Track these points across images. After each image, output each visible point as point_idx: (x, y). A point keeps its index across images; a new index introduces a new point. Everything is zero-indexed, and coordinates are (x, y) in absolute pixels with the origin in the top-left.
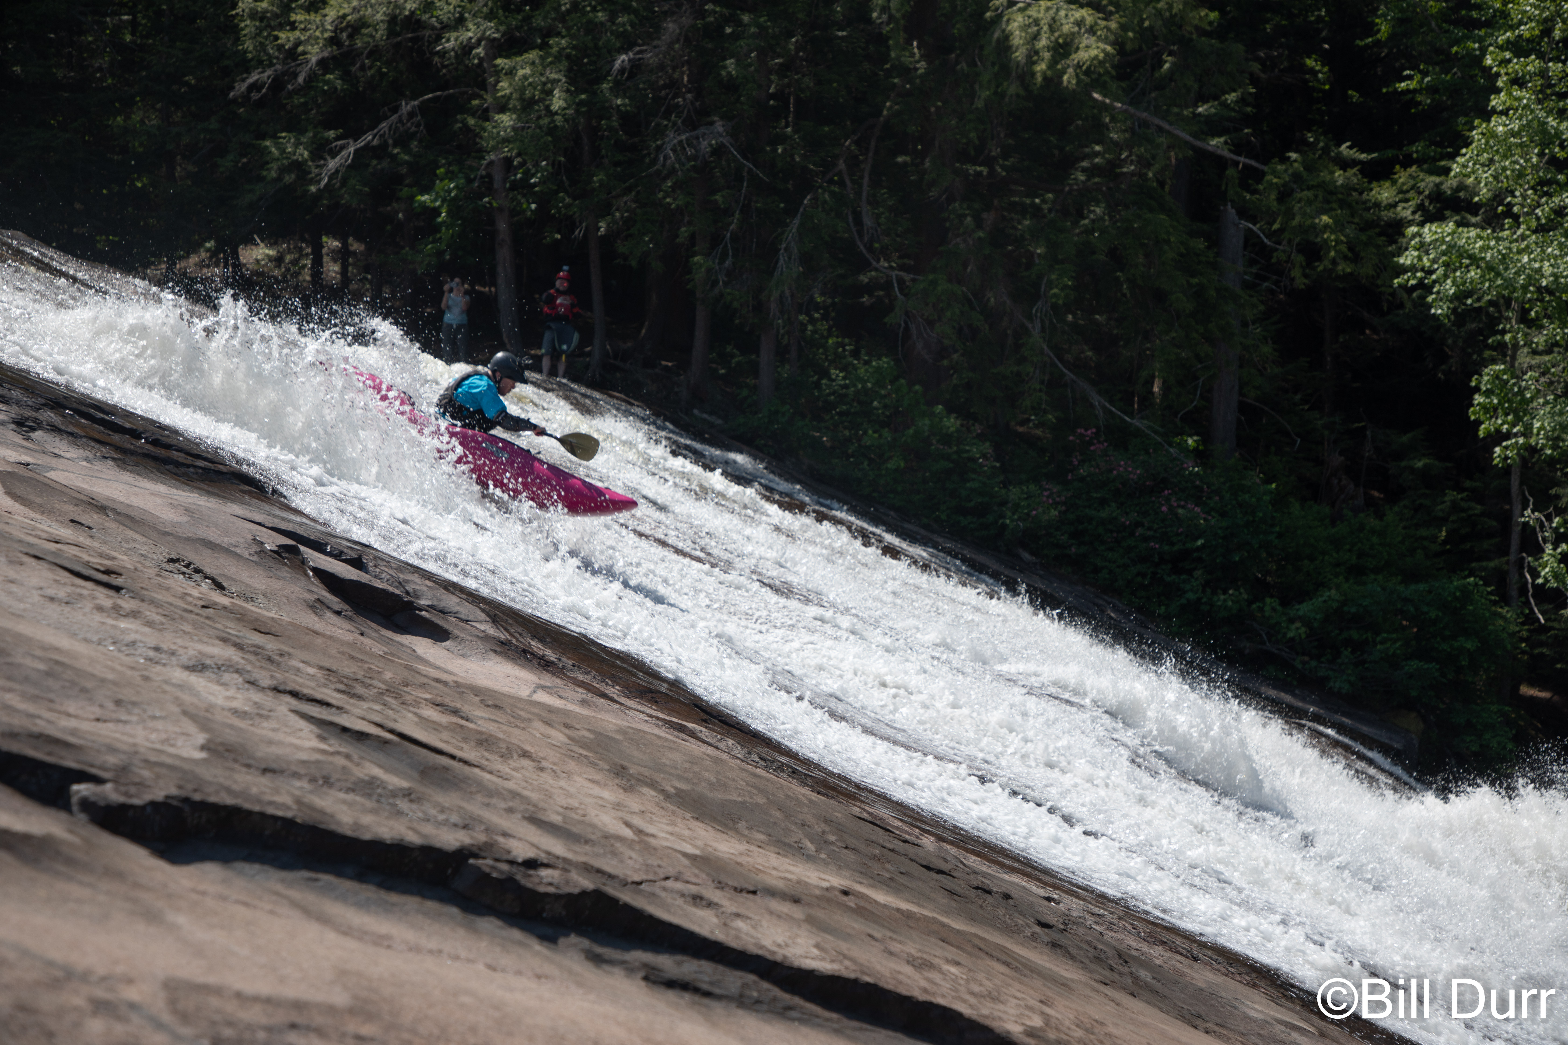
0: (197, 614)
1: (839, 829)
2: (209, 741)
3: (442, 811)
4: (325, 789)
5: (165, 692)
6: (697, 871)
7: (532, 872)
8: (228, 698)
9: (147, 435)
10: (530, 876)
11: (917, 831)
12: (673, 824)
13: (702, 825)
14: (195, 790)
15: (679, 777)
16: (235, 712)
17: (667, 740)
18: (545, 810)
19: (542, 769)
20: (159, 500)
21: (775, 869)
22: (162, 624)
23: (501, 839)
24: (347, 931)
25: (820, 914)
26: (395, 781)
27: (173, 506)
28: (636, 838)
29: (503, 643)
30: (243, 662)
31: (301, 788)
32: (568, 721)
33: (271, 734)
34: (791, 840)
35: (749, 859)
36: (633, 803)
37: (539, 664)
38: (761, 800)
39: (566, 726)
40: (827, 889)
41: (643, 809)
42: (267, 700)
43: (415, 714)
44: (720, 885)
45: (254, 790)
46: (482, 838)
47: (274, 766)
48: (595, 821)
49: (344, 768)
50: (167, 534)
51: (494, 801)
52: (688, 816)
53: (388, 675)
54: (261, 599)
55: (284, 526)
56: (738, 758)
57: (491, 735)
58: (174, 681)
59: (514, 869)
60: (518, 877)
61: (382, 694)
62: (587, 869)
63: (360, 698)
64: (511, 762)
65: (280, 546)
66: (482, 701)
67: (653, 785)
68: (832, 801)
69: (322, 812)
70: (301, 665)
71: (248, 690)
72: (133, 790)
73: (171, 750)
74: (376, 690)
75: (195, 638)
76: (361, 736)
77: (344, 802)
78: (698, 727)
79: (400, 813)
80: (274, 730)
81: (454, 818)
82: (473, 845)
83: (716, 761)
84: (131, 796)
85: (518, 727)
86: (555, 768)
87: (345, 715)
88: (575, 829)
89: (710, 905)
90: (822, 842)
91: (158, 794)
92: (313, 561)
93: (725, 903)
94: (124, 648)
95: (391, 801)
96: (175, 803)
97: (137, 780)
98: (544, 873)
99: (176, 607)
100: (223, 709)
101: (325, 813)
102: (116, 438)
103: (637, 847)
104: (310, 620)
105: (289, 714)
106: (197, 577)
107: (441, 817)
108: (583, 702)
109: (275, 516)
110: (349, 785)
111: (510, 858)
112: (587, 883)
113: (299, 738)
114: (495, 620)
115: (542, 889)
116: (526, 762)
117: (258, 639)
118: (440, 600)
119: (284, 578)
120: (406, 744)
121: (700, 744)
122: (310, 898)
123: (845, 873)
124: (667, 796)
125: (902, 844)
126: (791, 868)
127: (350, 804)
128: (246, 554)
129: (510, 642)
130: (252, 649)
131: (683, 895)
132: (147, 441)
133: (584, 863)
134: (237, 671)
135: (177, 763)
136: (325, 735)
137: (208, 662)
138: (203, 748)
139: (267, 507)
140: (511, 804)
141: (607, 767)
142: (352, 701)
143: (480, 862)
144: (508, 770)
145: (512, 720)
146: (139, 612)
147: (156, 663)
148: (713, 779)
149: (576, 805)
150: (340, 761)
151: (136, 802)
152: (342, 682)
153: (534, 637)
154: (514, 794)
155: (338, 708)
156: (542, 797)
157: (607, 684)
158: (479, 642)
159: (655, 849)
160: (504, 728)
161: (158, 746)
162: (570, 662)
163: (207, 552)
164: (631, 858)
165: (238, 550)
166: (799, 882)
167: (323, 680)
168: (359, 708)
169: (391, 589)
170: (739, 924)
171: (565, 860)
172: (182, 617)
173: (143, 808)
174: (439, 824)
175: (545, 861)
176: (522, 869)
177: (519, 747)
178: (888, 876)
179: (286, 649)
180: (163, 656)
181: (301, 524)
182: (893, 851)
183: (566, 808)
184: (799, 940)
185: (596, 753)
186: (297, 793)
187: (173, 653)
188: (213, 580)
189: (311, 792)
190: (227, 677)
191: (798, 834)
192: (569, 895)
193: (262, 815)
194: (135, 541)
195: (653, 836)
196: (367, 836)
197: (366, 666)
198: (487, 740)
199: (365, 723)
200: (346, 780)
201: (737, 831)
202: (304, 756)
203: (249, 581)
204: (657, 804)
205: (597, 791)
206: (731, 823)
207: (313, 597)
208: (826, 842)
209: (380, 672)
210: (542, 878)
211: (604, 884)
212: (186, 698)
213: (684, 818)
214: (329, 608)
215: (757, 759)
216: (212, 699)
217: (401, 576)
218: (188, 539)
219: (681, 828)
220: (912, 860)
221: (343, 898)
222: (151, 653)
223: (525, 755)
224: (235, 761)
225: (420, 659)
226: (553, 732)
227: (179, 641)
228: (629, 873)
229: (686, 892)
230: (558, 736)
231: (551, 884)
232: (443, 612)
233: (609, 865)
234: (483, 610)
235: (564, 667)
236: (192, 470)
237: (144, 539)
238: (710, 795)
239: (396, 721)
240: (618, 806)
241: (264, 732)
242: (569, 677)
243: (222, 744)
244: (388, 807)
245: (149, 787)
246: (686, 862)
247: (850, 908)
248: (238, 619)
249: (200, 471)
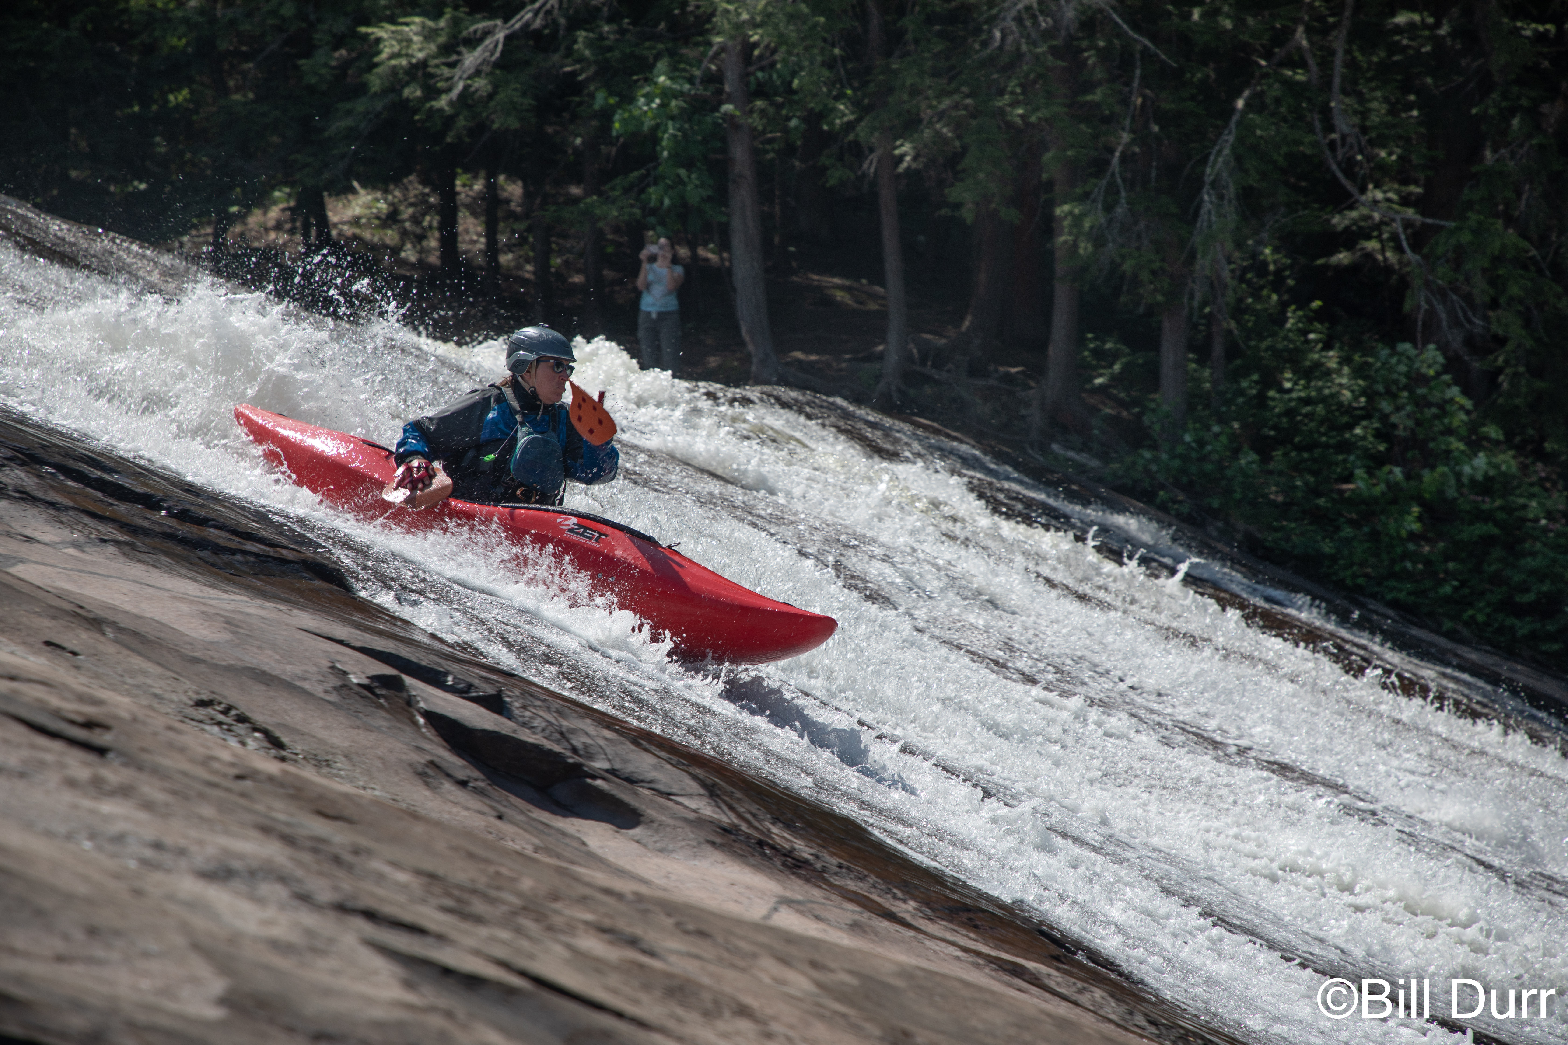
0: (226, 789)
2: (232, 990)
5: (166, 914)
8: (264, 922)
9: (173, 503)
16: (274, 944)
17: (989, 990)
19: (766, 1035)
20: (184, 608)
22: (167, 805)
27: (207, 616)
29: (727, 831)
30: (292, 864)
33: (329, 980)
37: (785, 864)
39: (815, 964)
42: (327, 925)
43: (567, 945)
49: (441, 1032)
50: (196, 661)
53: (526, 884)
54: (339, 764)
55: (380, 644)
56: (1106, 1018)
57: (689, 980)
58: (182, 896)
61: (514, 913)
63: (478, 919)
64: (718, 1024)
65: (372, 678)
66: (678, 924)
70: (388, 869)
71: (296, 908)
73: (172, 1006)
74: (504, 907)
75: (220, 828)
78: (1043, 969)
80: (335, 972)
85: (732, 966)
87: (449, 948)
92: (426, 700)
94: (106, 845)
99: (194, 778)
100: (256, 940)
102: (122, 508)
104: (414, 796)
105: (361, 946)
106: (240, 729)
108: (854, 926)
109: (368, 629)
113: (374, 984)
114: (714, 793)
117: (319, 827)
118: (624, 761)
119: (381, 727)
120: (545, 994)
121: (1047, 996)
128: (318, 690)
129: (738, 828)
130: (308, 844)
132: (170, 514)
134: (281, 879)
135: (180, 1026)
136: (415, 979)
137: (236, 865)
138: (221, 1001)
139: (354, 615)
141: (878, 1033)
142: (463, 925)
144: (711, 1036)
145: (726, 955)
146: (132, 787)
147: (157, 868)
150: (436, 1021)
152: (451, 896)
153: (778, 820)
155: (440, 937)
157: (894, 896)
158: (689, 829)
160: (711, 968)
162: (835, 861)
163: (258, 689)
165: (306, 685)
167: (421, 892)
168: (474, 936)
169: (548, 745)
172: (202, 795)
177: (733, 998)
179: (364, 842)
180: (166, 857)
185: (861, 1009)
187: (183, 852)
188: (266, 732)
190: (264, 889)
194: (144, 673)
197: (493, 869)
198: (681, 988)
199: (479, 959)
202: (379, 1014)
203: (324, 735)
207: (424, 759)
209: (513, 879)
212: (199, 923)
214: (448, 776)
215: (1144, 1023)
216: (240, 923)
217: (565, 723)
218: (229, 669)
222: (148, 853)
223: (744, 1011)
225: (589, 857)
226: (791, 975)
227: (194, 833)
230: (799, 982)
232: (629, 780)
234: (694, 776)
235: (825, 869)
236: (239, 557)
237: (159, 670)
241: (319, 976)
242: (833, 886)
243: (250, 995)
248: (291, 796)
249: (252, 559)
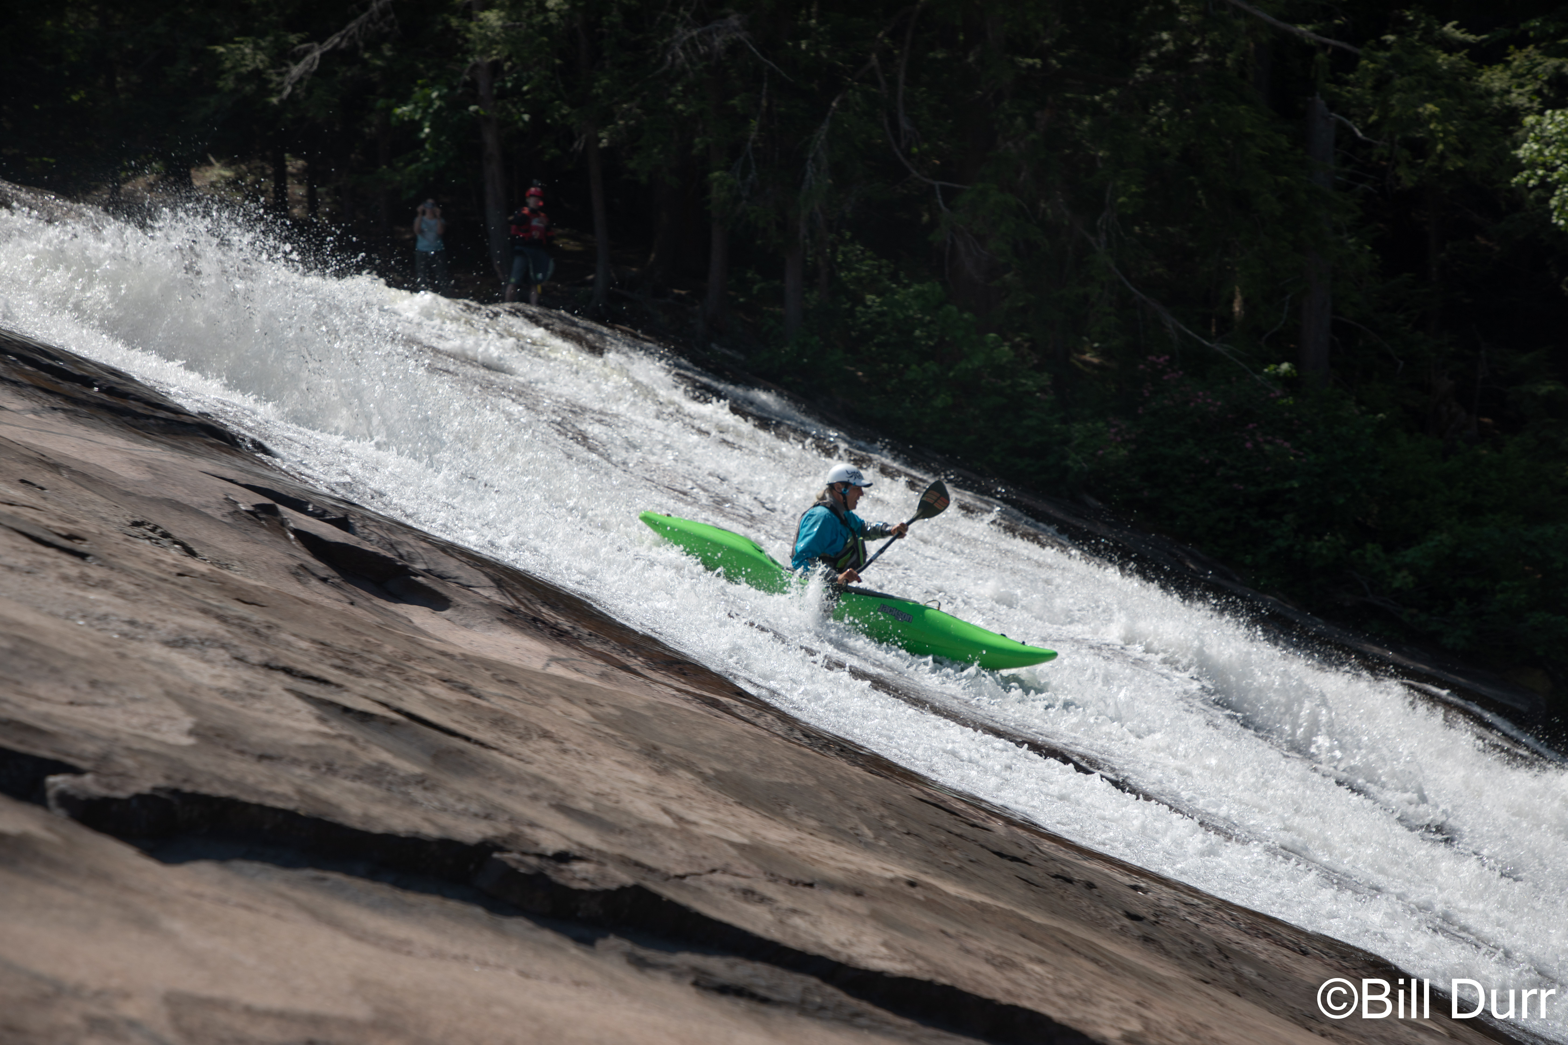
0: (173, 583)
1: (900, 813)
2: (197, 725)
3: (461, 799)
4: (329, 777)
5: (144, 671)
6: (746, 862)
7: (563, 866)
8: (215, 677)
9: (102, 382)
10: (562, 870)
11: (983, 813)
12: (715, 810)
13: (746, 811)
14: (185, 781)
15: (718, 758)
16: (224, 692)
17: (702, 716)
18: (573, 796)
19: (565, 751)
20: (117, 456)
21: (832, 858)
22: (136, 594)
23: (527, 830)
24: (361, 936)
25: (886, 908)
26: (407, 767)
27: (134, 462)
28: (676, 826)
29: (510, 611)
30: (228, 635)
31: (302, 776)
32: (591, 697)
33: (265, 717)
34: (846, 827)
35: (803, 848)
36: (669, 787)
37: (551, 634)
38: (811, 782)
39: (589, 702)
40: (892, 880)
41: (680, 794)
42: (258, 678)
43: (421, 691)
44: (773, 878)
45: (250, 780)
46: (506, 829)
47: (271, 752)
48: (630, 807)
49: (349, 753)
50: (128, 494)
51: (517, 787)
52: (730, 800)
53: (388, 649)
54: (237, 566)
55: (259, 483)
56: (779, 736)
57: (507, 714)
58: (153, 658)
59: (544, 864)
60: (549, 872)
61: (382, 669)
62: (625, 862)
63: (360, 674)
64: (530, 743)
65: (256, 506)
66: (494, 676)
67: (689, 766)
68: (889, 782)
69: (326, 802)
70: (292, 639)
71: (236, 667)
72: (115, 781)
73: (156, 736)
74: (375, 666)
75: (174, 610)
76: (364, 717)
77: (351, 791)
78: (732, 702)
79: (413, 803)
80: (268, 711)
81: (474, 807)
82: (497, 837)
83: (758, 738)
84: (113, 788)
85: (535, 704)
86: (579, 749)
87: (345, 694)
88: (609, 818)
89: (763, 900)
90: (881, 828)
91: (145, 786)
92: (293, 521)
93: (780, 897)
94: (95, 623)
95: (403, 789)
96: (163, 795)
97: (120, 770)
98: (577, 867)
99: (149, 575)
100: (210, 689)
101: (330, 804)
102: (67, 387)
103: (678, 837)
104: (294, 588)
105: (284, 693)
106: (165, 542)
107: (460, 806)
108: (603, 676)
109: (249, 472)
110: (355, 772)
111: (538, 851)
112: (625, 878)
113: (297, 720)
114: (499, 585)
115: (576, 885)
116: (547, 744)
117: (241, 610)
118: (437, 564)
119: (261, 542)
120: (416, 725)
121: (736, 720)
122: (318, 899)
123: (909, 863)
124: (706, 779)
125: (970, 828)
126: (850, 858)
127: (358, 794)
128: (218, 515)
129: (517, 609)
130: (236, 621)
131: (732, 890)
132: (100, 391)
133: (621, 856)
134: (223, 646)
135: (162, 750)
136: (326, 716)
137: (190, 636)
138: (191, 733)
139: (239, 462)
140: (535, 790)
141: (637, 748)
142: (352, 678)
143: (506, 856)
144: (528, 753)
145: (529, 696)
146: (109, 582)
147: (133, 638)
148: (755, 758)
149: (608, 790)
150: (344, 745)
151: (121, 794)
152: (338, 657)
153: (545, 603)
154: (539, 780)
155: (338, 686)
156: (569, 782)
157: (629, 655)
158: (484, 610)
159: (699, 838)
160: (521, 705)
161: (140, 732)
162: (586, 631)
163: (175, 514)
164: (672, 849)
165: (209, 511)
166: (860, 873)
167: (317, 655)
168: (361, 685)
169: (383, 552)
170: (797, 921)
171: (599, 852)
172: (157, 587)
173: (127, 802)
174: (458, 814)
175: (578, 854)
176: (552, 863)
177: (538, 726)
178: (956, 864)
179: (274, 620)
180: (139, 630)
181: (277, 481)
182: (960, 836)
183: (597, 794)
184: (865, 938)
185: (624, 731)
186: (298, 781)
187: (150, 627)
188: (184, 545)
189: (313, 781)
190: (212, 653)
191: (854, 820)
192: (607, 892)
193: (261, 807)
194: (93, 502)
195: (695, 823)
196: (378, 829)
197: (363, 638)
198: (502, 720)
199: (368, 702)
200: (351, 767)
201: (785, 817)
202: (303, 740)
203: (223, 546)
204: (696, 789)
205: (628, 774)
206: (778, 809)
207: (295, 563)
208: (886, 828)
209: (379, 645)
210: (574, 872)
211: (644, 879)
212: (168, 677)
213: (726, 804)
214: (314, 574)
215: (801, 737)
216: (197, 677)
217: (393, 537)
218: (152, 500)
219: (724, 814)
220: (982, 846)
221: (354, 899)
222: (126, 628)
223: (546, 735)
224: (228, 747)
225: (417, 630)
226: (574, 710)
227: (156, 613)
228: (671, 865)
229: (735, 886)
230: (581, 714)
231: (585, 880)
232: (441, 577)
233: (648, 857)
234: (487, 575)
235: (580, 637)
236: (152, 421)
237: (104, 501)
238: (753, 777)
239: (401, 699)
240: (652, 791)
241: (257, 714)
242: (585, 648)
243: (211, 728)
244: (400, 796)
245: (133, 777)
246: (733, 852)
247: (918, 901)
248: (218, 588)
249: (162, 422)
